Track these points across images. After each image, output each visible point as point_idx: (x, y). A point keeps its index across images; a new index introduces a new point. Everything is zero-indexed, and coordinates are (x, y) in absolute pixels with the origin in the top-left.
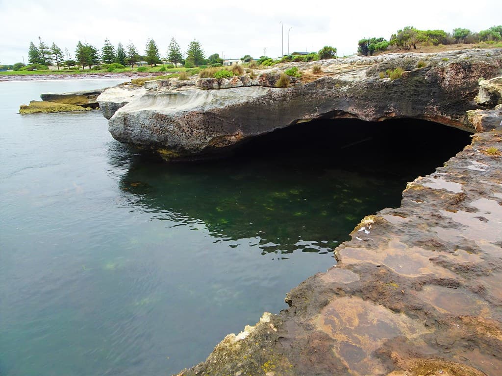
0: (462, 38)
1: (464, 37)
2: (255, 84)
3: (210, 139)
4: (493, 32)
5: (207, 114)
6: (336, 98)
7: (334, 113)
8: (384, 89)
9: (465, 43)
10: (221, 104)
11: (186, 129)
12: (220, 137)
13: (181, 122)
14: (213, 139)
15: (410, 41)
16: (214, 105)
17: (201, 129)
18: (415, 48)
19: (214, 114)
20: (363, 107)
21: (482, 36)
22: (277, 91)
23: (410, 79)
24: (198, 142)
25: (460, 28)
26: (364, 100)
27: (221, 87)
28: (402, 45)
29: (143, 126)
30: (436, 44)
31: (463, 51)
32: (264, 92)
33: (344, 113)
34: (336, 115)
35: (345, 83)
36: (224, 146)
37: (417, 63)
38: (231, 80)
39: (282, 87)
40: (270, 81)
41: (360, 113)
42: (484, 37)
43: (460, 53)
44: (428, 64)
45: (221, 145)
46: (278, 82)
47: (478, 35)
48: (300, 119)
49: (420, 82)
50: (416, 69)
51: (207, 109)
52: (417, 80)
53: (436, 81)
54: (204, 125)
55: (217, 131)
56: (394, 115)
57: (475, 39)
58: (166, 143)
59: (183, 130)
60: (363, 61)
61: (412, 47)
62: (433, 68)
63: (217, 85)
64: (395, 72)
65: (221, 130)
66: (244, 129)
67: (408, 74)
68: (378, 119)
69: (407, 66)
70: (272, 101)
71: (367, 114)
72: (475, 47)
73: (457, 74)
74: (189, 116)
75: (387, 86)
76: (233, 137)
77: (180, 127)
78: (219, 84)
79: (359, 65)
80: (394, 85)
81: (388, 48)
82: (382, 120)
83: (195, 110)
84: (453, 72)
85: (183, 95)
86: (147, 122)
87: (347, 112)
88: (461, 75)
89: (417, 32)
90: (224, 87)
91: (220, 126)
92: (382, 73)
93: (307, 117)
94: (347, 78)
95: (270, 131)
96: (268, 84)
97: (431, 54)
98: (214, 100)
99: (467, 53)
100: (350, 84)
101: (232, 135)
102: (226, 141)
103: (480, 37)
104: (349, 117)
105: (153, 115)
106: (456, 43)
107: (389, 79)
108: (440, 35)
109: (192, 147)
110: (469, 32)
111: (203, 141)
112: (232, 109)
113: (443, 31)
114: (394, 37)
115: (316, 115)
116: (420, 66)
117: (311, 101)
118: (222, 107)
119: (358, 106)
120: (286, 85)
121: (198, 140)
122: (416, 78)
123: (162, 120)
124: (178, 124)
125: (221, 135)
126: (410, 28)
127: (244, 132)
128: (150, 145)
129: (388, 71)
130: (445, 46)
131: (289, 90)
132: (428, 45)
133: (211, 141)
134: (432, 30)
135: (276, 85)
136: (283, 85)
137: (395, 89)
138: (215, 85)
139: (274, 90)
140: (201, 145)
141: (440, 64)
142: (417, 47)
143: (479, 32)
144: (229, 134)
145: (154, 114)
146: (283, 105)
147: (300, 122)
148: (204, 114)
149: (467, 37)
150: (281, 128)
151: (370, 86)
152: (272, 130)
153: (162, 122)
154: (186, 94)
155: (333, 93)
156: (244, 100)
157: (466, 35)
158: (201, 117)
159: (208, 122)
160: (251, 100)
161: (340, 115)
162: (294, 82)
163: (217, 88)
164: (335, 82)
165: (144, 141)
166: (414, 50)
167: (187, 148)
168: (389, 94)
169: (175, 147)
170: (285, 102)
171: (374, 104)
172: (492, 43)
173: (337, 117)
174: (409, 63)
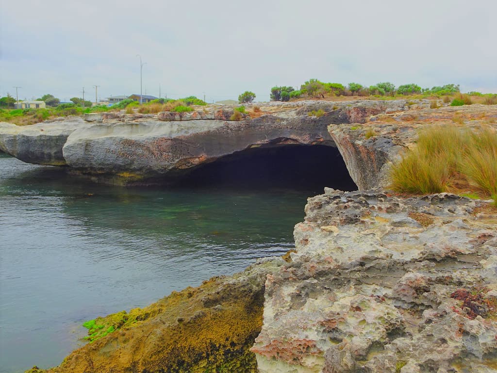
0: (356, 91)
1: (357, 91)
2: (210, 118)
3: (177, 160)
4: (379, 88)
5: (175, 140)
6: (279, 129)
7: (279, 140)
8: (313, 123)
9: (359, 96)
10: (186, 132)
11: (156, 152)
12: (185, 160)
13: (151, 146)
14: (180, 160)
15: (319, 91)
16: (180, 133)
17: (169, 152)
18: (323, 97)
19: (181, 140)
20: (301, 135)
21: (371, 91)
22: (233, 124)
23: (329, 117)
24: (166, 163)
25: (353, 83)
26: (301, 130)
27: (183, 119)
28: (312, 94)
29: (108, 151)
30: (338, 95)
31: (359, 101)
32: (222, 124)
33: (287, 139)
34: (280, 142)
35: (283, 119)
36: (187, 167)
37: (332, 107)
38: (192, 114)
39: (237, 120)
40: (225, 116)
41: (300, 138)
42: (373, 92)
43: (357, 102)
44: (339, 108)
45: (184, 167)
46: (232, 117)
47: (368, 89)
48: (253, 145)
49: (336, 119)
50: (333, 110)
51: (174, 136)
52: (334, 118)
53: (346, 118)
54: (171, 149)
55: (184, 154)
56: (322, 140)
57: (366, 93)
58: (131, 166)
59: (153, 154)
60: (287, 105)
61: (322, 96)
62: (343, 110)
63: (179, 117)
64: (319, 112)
65: (187, 153)
66: (208, 152)
67: (328, 113)
68: (312, 143)
69: (326, 108)
70: (229, 131)
71: (305, 139)
72: (367, 99)
73: (358, 114)
74: (158, 142)
75: (314, 121)
76: (197, 159)
77: (150, 151)
78: (181, 117)
79: (285, 108)
80: (320, 120)
81: (301, 96)
82: (314, 143)
83: (164, 136)
84: (356, 113)
85: (145, 125)
86: (113, 147)
87: (289, 138)
88: (360, 115)
89: (323, 84)
90: (186, 119)
91: (186, 150)
92: (310, 113)
93: (259, 142)
94: (282, 115)
95: (230, 153)
96: (224, 118)
97: (337, 102)
98: (180, 129)
99: (363, 102)
100: (287, 120)
101: (196, 158)
102: (189, 163)
103: (370, 92)
104: (290, 143)
105: (120, 141)
106: (352, 95)
107: (315, 117)
108: (340, 88)
109: (160, 168)
110: (361, 86)
111: (171, 162)
112: (197, 136)
113: (341, 85)
114: (302, 87)
115: (266, 141)
116: (334, 109)
117: (261, 131)
118: (187, 135)
119: (297, 134)
120: (239, 119)
121: (166, 162)
122: (333, 116)
123: (129, 145)
124: (148, 148)
125: (187, 157)
126: (315, 81)
127: (207, 155)
128: (113, 169)
129: (313, 111)
130: (345, 97)
131: (242, 122)
132: (332, 95)
133: (178, 162)
134: (332, 83)
135: (231, 118)
136: (237, 119)
137: (320, 123)
138: (177, 117)
139: (230, 122)
140: (169, 166)
141: (347, 107)
142: (325, 97)
143: (369, 87)
144: (194, 156)
145: (122, 140)
146: (238, 134)
147: (253, 147)
148: (172, 140)
149: (360, 91)
150: (239, 151)
151: (303, 121)
152: (232, 153)
153: (130, 147)
154: (147, 124)
155: (277, 126)
156: (206, 130)
157: (359, 89)
158: (169, 142)
159: (176, 147)
160: (212, 130)
161: (284, 141)
162: (244, 117)
163: (179, 119)
164: (275, 119)
165: (108, 165)
166: (323, 99)
167: (156, 169)
168: (317, 126)
169: (140, 169)
170: (239, 132)
171: (308, 132)
172: (379, 97)
173: (281, 143)
174: (327, 106)
